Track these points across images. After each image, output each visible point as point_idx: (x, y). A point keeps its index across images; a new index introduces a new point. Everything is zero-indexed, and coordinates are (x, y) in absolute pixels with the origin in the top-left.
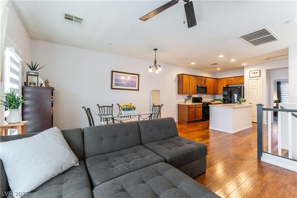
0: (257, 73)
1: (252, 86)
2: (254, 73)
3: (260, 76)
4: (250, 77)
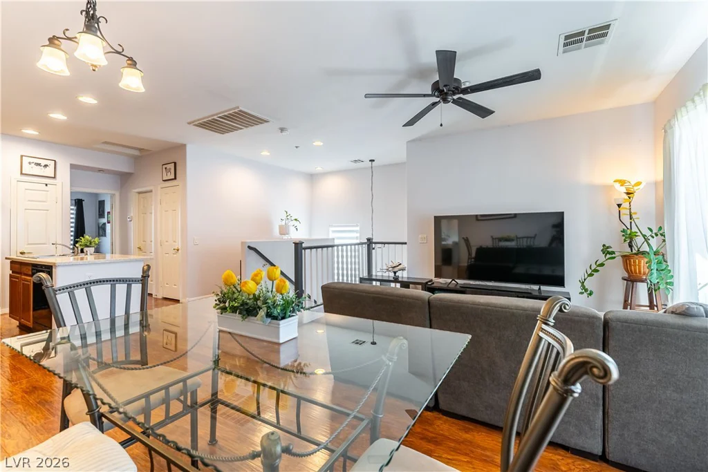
0: (46, 166)
1: (30, 201)
2: (39, 164)
3: (54, 177)
4: (22, 173)
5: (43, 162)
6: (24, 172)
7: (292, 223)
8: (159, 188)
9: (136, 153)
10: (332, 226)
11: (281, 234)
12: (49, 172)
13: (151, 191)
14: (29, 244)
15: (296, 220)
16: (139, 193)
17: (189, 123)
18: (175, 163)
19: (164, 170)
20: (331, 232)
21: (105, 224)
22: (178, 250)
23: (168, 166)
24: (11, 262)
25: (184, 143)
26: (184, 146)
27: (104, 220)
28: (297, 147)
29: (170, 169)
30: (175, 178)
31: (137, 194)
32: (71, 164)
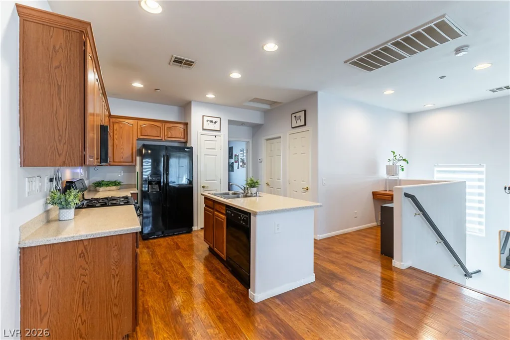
0: (216, 122)
1: (207, 149)
2: (211, 121)
3: (220, 131)
4: (203, 129)
5: (214, 120)
6: (204, 128)
7: (399, 164)
8: (288, 134)
9: (267, 107)
10: (438, 166)
11: (388, 174)
12: (217, 127)
13: (280, 137)
14: (207, 180)
15: (405, 160)
16: (267, 140)
17: (346, 62)
18: (305, 111)
19: (293, 118)
20: (435, 172)
21: (233, 163)
22: (307, 189)
23: (297, 115)
24: (205, 198)
25: (316, 90)
26: (316, 93)
27: (233, 161)
28: (442, 78)
29: (300, 117)
30: (305, 125)
31: (266, 141)
32: (229, 120)
